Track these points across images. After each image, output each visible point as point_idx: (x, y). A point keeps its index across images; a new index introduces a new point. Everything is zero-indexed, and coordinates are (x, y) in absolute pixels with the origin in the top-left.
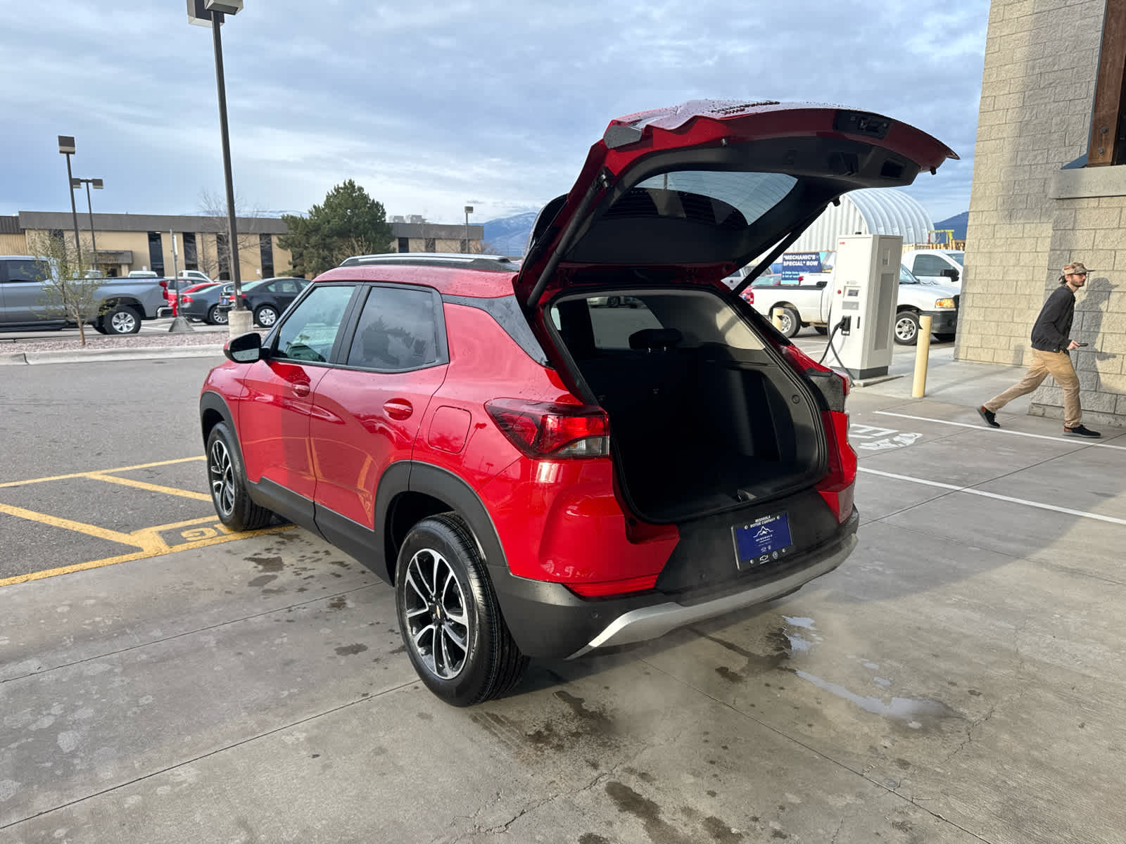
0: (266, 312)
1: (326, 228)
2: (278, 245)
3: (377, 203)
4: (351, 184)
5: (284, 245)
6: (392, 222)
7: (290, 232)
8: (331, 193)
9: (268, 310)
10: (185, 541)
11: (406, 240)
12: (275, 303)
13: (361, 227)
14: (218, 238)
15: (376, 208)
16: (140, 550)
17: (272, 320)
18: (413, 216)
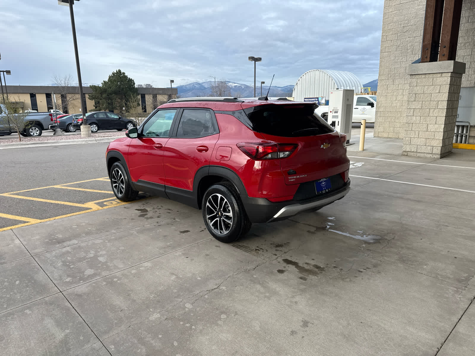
0: (93, 126)
1: (110, 90)
2: (88, 98)
3: (131, 79)
4: (120, 71)
5: (91, 98)
6: (137, 87)
7: (94, 92)
8: (111, 75)
9: (94, 125)
10: (106, 205)
11: (144, 95)
12: (97, 122)
13: (125, 90)
14: (61, 95)
15: (131, 82)
16: (91, 209)
17: (96, 130)
18: (147, 84)
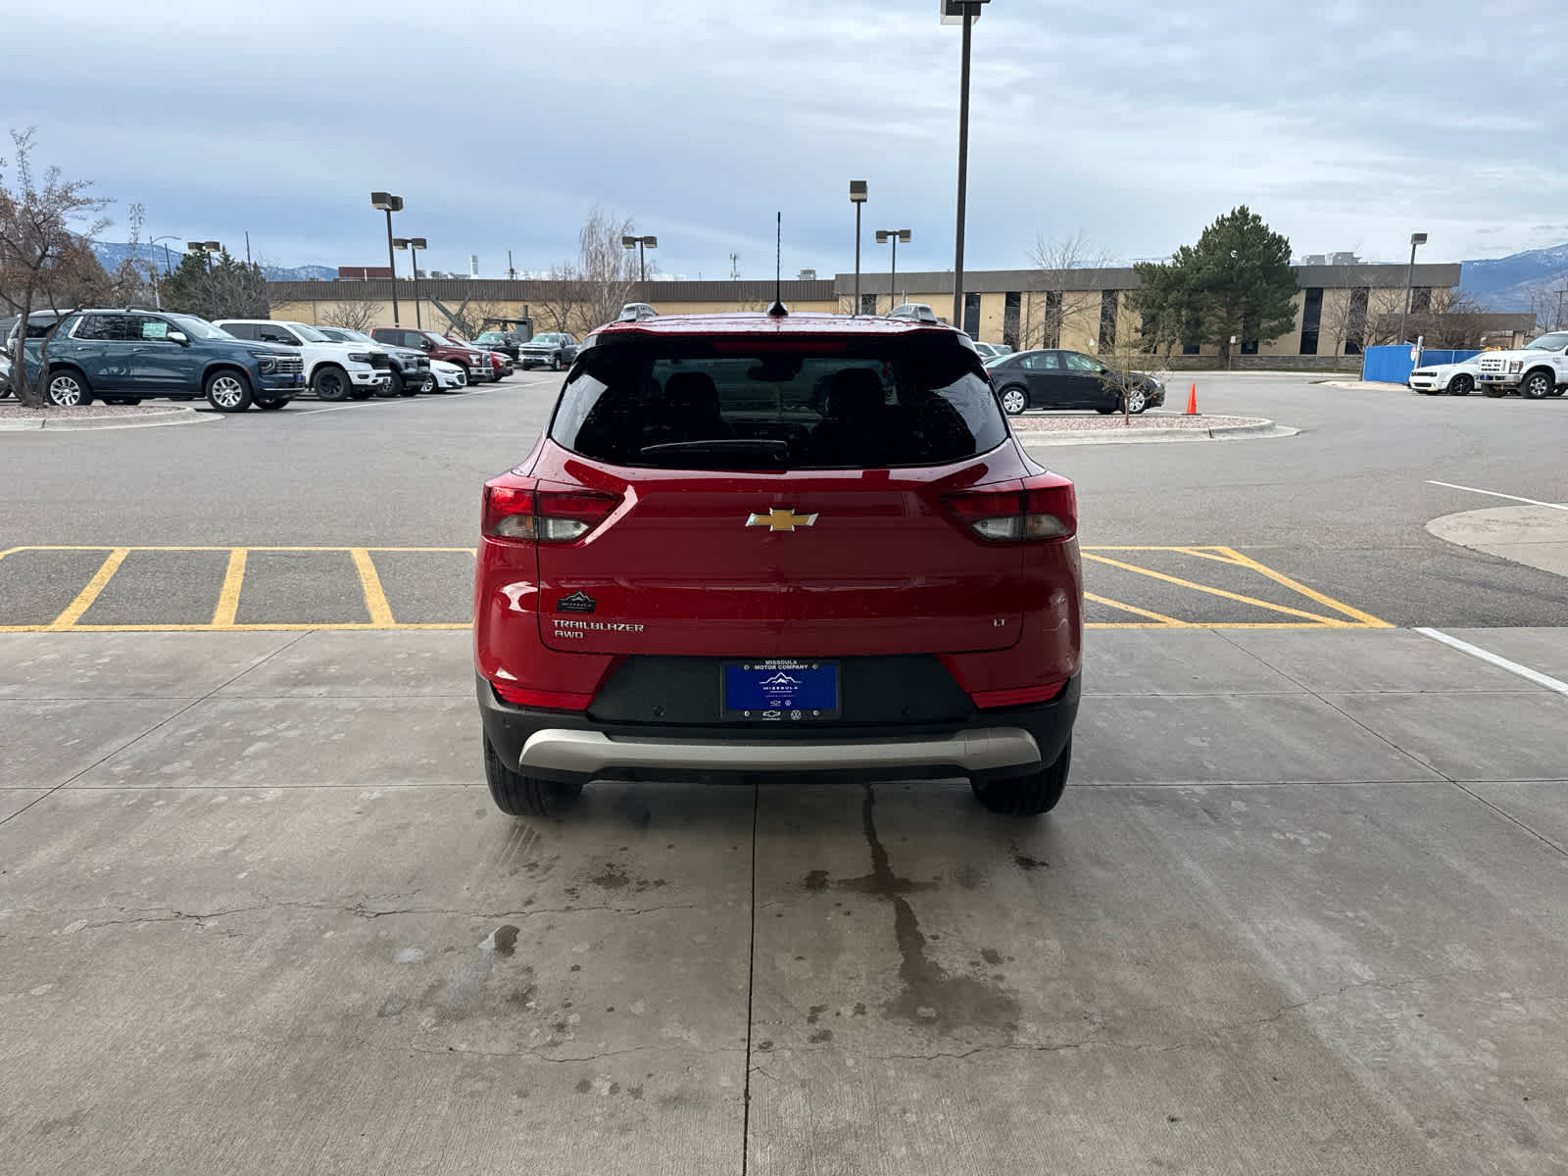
0: (1013, 394)
1: (1193, 279)
2: (1123, 305)
3: (1280, 237)
4: (1243, 211)
5: (1134, 304)
8: (1210, 228)
11: (1320, 291)
12: (1025, 382)
13: (1247, 276)
14: (1048, 298)
15: (1279, 244)
17: (1018, 406)
18: (1338, 254)
